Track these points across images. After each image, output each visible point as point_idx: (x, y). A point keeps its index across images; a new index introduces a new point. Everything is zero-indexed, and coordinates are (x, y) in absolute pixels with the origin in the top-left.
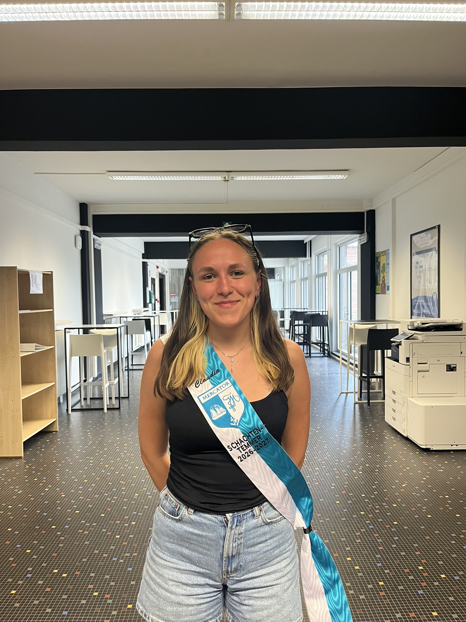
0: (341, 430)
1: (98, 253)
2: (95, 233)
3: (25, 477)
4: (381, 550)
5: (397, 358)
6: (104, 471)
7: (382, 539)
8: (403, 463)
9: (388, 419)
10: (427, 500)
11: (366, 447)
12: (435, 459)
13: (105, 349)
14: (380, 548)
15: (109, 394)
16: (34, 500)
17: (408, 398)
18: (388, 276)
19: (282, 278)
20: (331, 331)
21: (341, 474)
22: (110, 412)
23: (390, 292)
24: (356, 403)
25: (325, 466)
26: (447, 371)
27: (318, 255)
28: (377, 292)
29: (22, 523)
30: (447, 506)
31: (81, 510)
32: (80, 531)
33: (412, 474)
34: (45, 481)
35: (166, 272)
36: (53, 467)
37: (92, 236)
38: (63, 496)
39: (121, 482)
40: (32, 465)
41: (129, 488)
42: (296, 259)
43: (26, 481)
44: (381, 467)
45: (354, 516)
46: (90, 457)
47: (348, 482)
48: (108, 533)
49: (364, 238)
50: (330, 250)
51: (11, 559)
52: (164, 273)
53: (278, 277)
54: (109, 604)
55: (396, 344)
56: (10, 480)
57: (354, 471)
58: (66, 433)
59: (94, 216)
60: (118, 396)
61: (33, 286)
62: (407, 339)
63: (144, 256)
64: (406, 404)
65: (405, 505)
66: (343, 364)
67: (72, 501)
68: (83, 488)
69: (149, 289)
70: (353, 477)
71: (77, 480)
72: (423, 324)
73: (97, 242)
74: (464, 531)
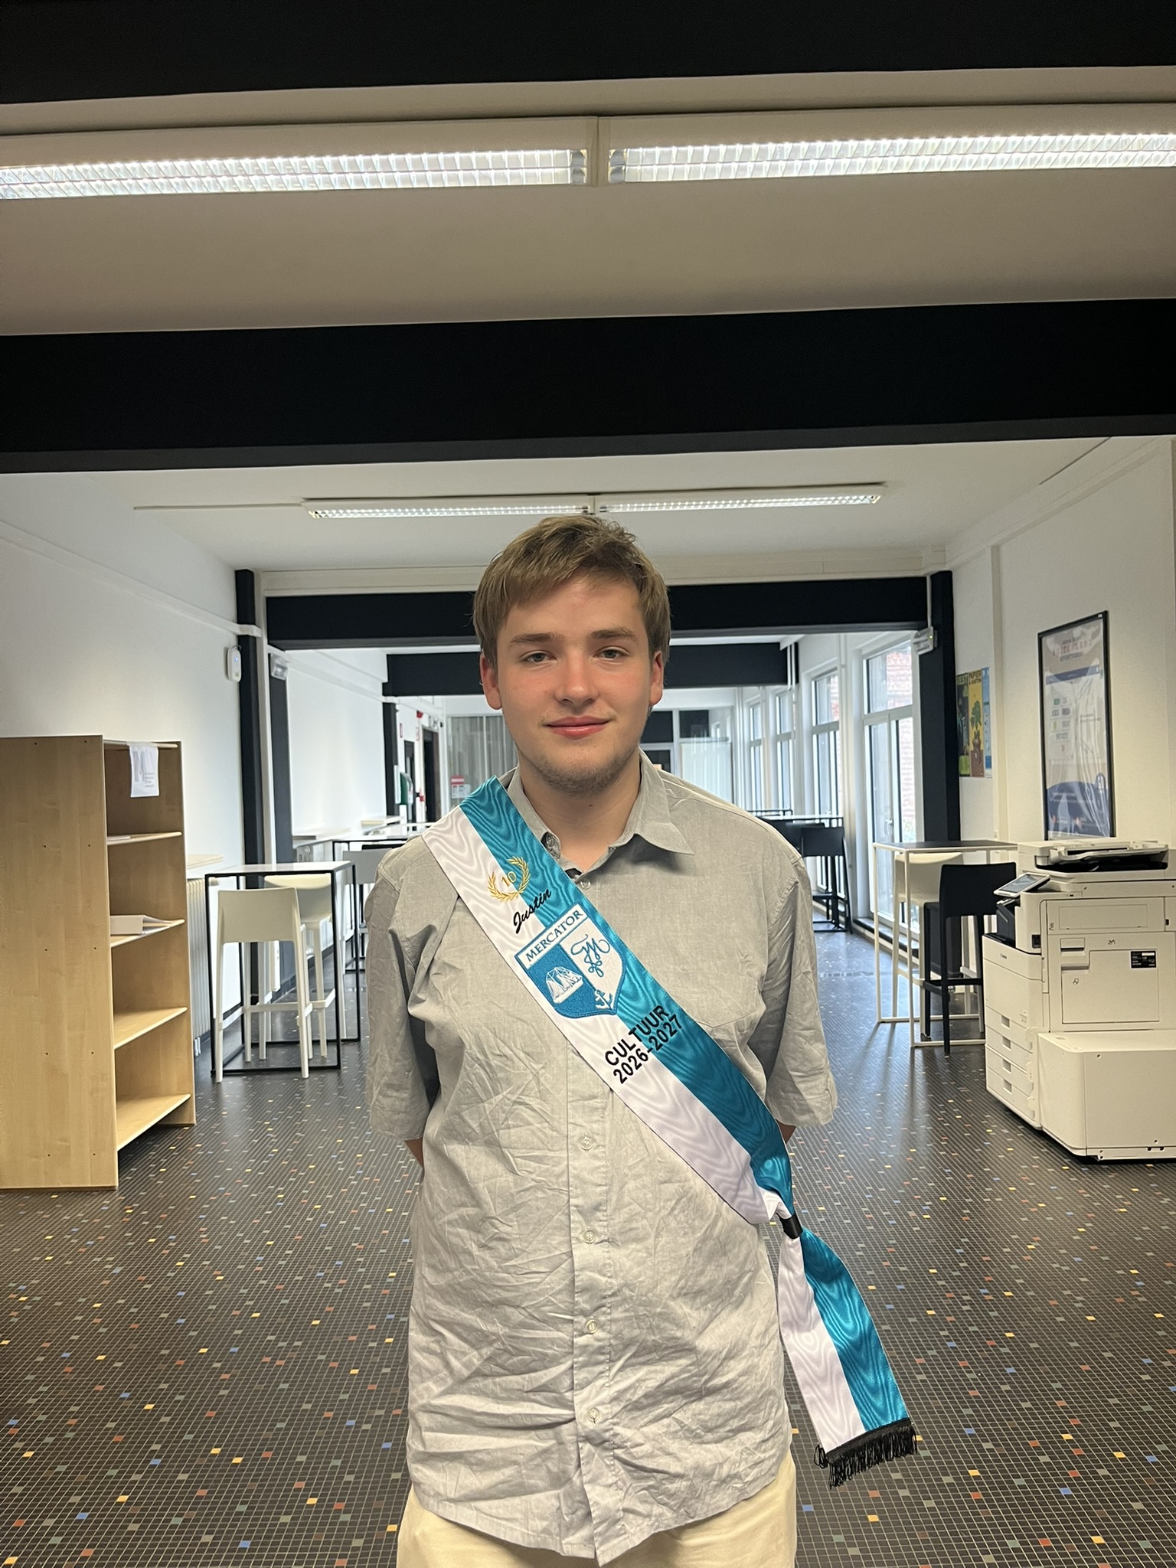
0: (880, 1114)
1: (279, 688)
2: (271, 642)
3: (126, 1235)
4: (975, 1397)
5: (1011, 937)
6: (311, 1219)
7: (977, 1372)
8: (1029, 1193)
9: (994, 1085)
10: (1085, 1279)
11: (939, 1155)
12: (1107, 1182)
13: (302, 924)
14: (971, 1393)
15: (312, 1032)
16: (152, 1288)
17: (1040, 1035)
18: (988, 732)
19: (729, 735)
20: (853, 867)
21: (879, 1221)
22: (316, 1077)
23: (994, 771)
24: (917, 1047)
25: (842, 1201)
26: (1133, 967)
27: (816, 679)
28: (963, 772)
29: (128, 1343)
30: (1133, 1293)
31: (265, 1311)
32: (265, 1359)
33: (1051, 1219)
34: (174, 1244)
35: (439, 725)
36: (191, 1210)
37: (266, 649)
38: (218, 1278)
39: (353, 1244)
40: (139, 1207)
41: (373, 1258)
42: (761, 687)
43: (129, 1244)
44: (977, 1203)
45: (910, 1320)
46: (277, 1187)
47: (897, 1240)
48: (332, 1364)
49: (928, 640)
50: (844, 666)
51: (111, 1425)
52: (435, 729)
53: (718, 730)
54: (344, 1523)
55: (1007, 902)
56: (92, 1243)
57: (912, 1214)
58: (216, 1130)
59: (269, 599)
60: (335, 1038)
61: (136, 780)
62: (1034, 890)
63: (387, 690)
64: (1035, 1050)
65: (1032, 1293)
66: (882, 948)
67: (242, 1291)
68: (264, 1260)
69: (400, 768)
70: (908, 1226)
71: (249, 1241)
72: (1071, 853)
73: (277, 661)
74: (1170, 1352)
